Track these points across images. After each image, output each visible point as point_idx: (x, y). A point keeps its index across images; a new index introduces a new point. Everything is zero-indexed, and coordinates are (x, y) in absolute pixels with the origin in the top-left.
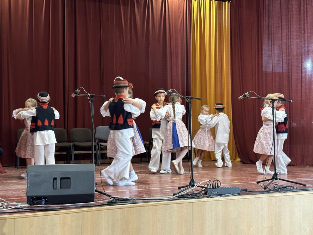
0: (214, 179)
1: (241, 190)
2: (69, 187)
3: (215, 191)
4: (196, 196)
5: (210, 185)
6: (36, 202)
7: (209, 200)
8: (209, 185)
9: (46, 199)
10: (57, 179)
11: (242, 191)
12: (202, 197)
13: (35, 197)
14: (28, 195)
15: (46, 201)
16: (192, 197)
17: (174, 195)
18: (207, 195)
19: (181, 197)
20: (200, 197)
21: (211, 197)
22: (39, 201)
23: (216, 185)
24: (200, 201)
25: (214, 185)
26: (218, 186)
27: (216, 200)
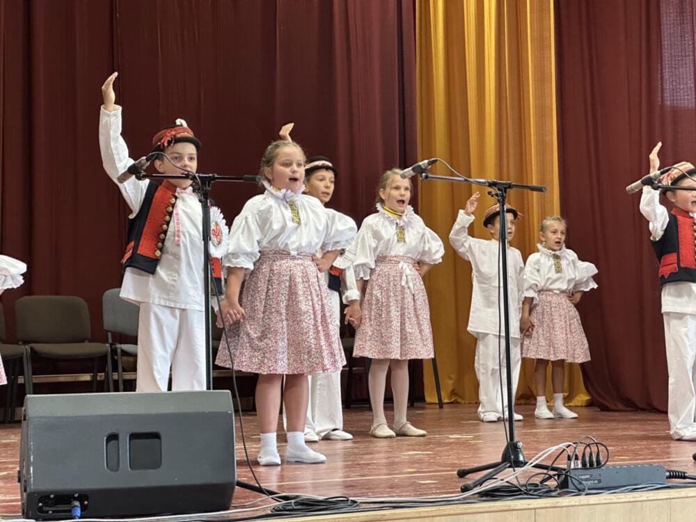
0: (588, 442)
1: (668, 474)
2: (156, 464)
3: (591, 476)
4: (535, 491)
5: (577, 458)
6: (54, 512)
7: (586, 503)
8: (574, 458)
9: (86, 502)
10: (121, 437)
11: (670, 477)
12: (559, 494)
13: (52, 496)
14: (32, 487)
15: (83, 508)
16: (527, 494)
17: (465, 489)
18: (567, 487)
19: (492, 495)
20: (553, 494)
21: (587, 494)
22: (60, 507)
23: (594, 459)
24: (558, 505)
25: (587, 459)
26: (598, 463)
27: (603, 502)
